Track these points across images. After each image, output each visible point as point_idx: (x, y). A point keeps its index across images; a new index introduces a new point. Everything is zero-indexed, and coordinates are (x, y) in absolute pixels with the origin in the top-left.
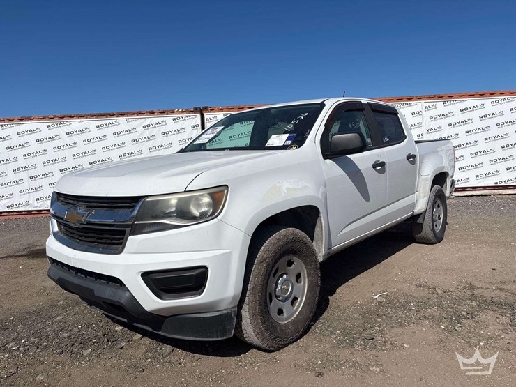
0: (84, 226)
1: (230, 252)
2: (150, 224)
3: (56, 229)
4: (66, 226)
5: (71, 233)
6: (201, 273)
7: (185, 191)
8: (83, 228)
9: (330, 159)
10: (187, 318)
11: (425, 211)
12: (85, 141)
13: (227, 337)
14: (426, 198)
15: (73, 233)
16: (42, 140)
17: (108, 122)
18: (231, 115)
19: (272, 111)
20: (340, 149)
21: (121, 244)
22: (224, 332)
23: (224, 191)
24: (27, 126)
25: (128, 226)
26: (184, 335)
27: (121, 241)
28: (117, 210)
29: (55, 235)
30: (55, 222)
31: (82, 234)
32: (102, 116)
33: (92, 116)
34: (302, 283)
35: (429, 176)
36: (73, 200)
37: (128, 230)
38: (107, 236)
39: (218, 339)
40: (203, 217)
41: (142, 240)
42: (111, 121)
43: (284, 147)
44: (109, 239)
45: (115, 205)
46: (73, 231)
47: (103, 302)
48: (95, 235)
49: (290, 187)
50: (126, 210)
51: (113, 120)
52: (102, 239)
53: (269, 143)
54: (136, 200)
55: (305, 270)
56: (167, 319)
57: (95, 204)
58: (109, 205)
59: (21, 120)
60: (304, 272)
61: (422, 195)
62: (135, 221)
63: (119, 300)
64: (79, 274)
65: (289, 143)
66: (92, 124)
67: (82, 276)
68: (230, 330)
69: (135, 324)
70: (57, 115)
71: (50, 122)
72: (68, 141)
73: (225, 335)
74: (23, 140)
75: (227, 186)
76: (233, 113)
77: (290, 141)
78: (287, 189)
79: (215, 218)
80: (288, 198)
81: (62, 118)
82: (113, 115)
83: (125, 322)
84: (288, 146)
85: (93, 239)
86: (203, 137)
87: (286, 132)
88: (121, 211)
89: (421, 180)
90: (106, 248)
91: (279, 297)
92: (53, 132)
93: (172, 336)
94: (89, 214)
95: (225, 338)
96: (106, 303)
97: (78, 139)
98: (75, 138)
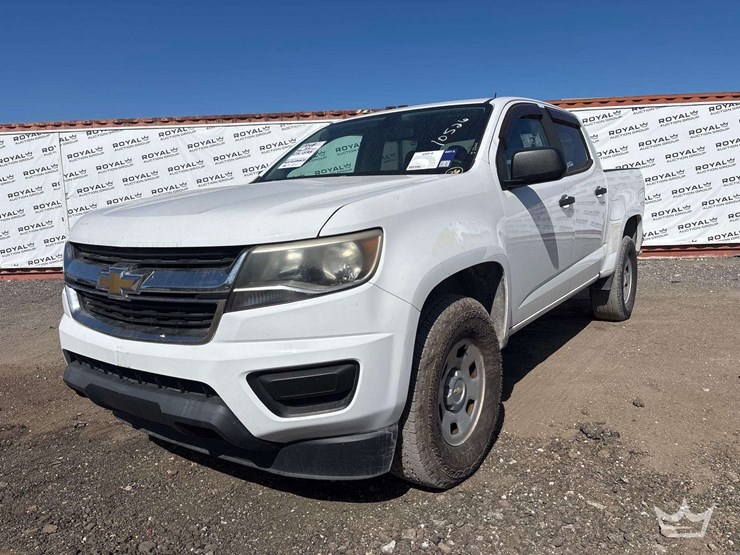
0: (136, 298)
1: (391, 337)
2: (258, 292)
3: (76, 305)
4: (96, 298)
5: (107, 310)
6: (347, 371)
7: (318, 237)
8: (133, 301)
9: (510, 189)
10: (318, 445)
11: (614, 273)
12: (216, 159)
13: (382, 473)
14: (615, 254)
15: (112, 311)
16: (151, 155)
17: (252, 128)
18: (332, 124)
19: (403, 116)
20: (527, 173)
21: (208, 326)
22: (378, 463)
23: (376, 237)
24: (127, 133)
25: (220, 296)
26: (312, 472)
27: (205, 322)
28: (197, 270)
29: (76, 315)
30: (72, 293)
31: (131, 311)
32: (243, 118)
33: (227, 119)
34: (478, 378)
35: (621, 221)
36: (110, 256)
37: (221, 303)
38: (178, 314)
39: (368, 477)
40: (342, 283)
41: (248, 320)
42: (256, 128)
43: (439, 171)
44: (181, 318)
45: (193, 261)
46: (112, 307)
47: (177, 423)
48: (155, 313)
49: (467, 232)
50: (214, 270)
51: (260, 125)
52: (169, 319)
53: (413, 164)
54: (233, 252)
55: (481, 357)
56: (284, 449)
57: (153, 261)
58: (181, 262)
59: (119, 124)
60: (480, 361)
61: (610, 248)
62: (234, 288)
63: (207, 421)
64: (125, 378)
65: (446, 164)
66: (227, 131)
67: (132, 381)
68: (387, 461)
69: (222, 457)
70: (174, 117)
71: (163, 129)
72: (191, 158)
73: (380, 470)
74: (121, 155)
75: (380, 228)
76: (336, 121)
77: (449, 162)
78: (463, 234)
79: (367, 280)
80: (467, 250)
81: (181, 121)
82: (260, 118)
83: (205, 455)
84: (447, 168)
85: (151, 320)
86: (291, 158)
87: (438, 148)
88: (205, 272)
89: (609, 227)
90: (179, 334)
91: (451, 406)
92: (167, 144)
93: (291, 475)
94: (144, 278)
95: (378, 474)
96: (182, 424)
97: (206, 155)
98: (200, 154)
